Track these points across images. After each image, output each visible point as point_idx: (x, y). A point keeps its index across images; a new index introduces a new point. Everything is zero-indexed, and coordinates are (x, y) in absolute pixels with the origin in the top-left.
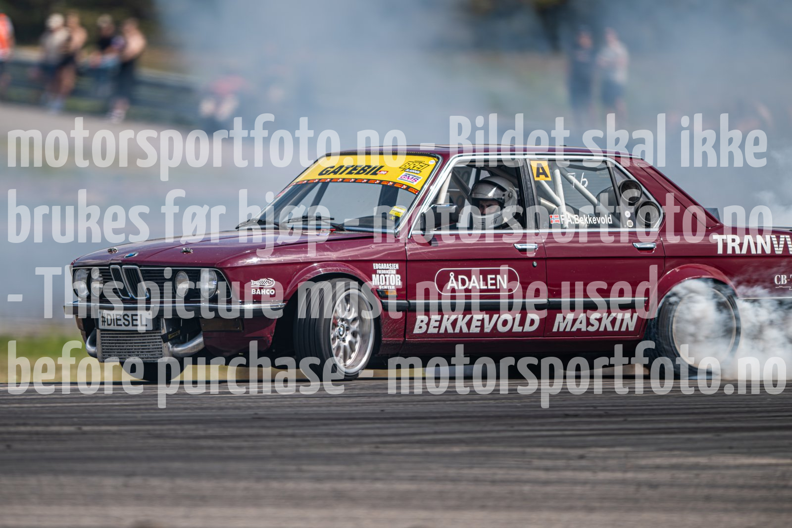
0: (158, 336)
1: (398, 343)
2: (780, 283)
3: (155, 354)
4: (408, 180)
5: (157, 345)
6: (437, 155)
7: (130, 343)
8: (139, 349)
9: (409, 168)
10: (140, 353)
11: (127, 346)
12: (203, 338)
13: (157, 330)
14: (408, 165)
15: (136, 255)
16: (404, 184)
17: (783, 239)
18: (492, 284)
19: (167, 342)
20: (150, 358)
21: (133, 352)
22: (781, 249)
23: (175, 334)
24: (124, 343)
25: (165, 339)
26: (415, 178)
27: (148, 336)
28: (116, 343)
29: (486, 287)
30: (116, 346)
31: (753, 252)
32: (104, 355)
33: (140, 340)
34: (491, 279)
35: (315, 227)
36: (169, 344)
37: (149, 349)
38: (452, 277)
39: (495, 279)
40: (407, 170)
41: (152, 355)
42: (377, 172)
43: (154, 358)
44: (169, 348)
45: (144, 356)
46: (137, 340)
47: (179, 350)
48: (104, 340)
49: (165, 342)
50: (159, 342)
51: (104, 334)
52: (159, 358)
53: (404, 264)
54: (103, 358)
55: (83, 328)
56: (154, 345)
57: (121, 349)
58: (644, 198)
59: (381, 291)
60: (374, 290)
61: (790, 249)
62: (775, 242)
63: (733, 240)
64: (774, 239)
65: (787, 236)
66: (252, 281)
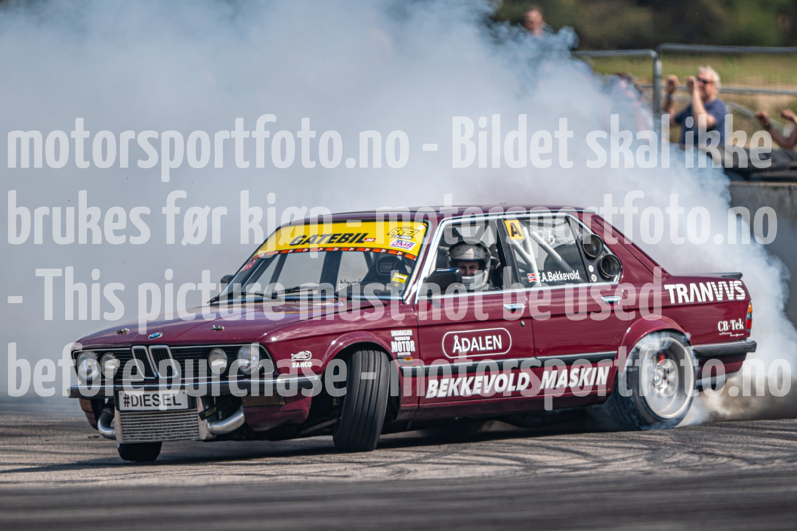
0: (193, 414)
1: (414, 408)
3: (190, 433)
4: (402, 246)
5: (192, 424)
7: (158, 423)
8: (169, 428)
9: (398, 235)
11: (154, 426)
12: (245, 414)
13: (193, 408)
15: (160, 336)
16: (398, 251)
17: (721, 286)
18: (490, 345)
19: (205, 419)
20: (184, 437)
21: (162, 432)
22: (721, 296)
23: (212, 411)
24: (150, 423)
25: (203, 416)
26: (408, 244)
27: (180, 415)
28: (139, 424)
29: (484, 349)
30: (140, 427)
32: (124, 437)
33: (171, 419)
34: (489, 340)
36: (206, 421)
37: (182, 427)
38: (457, 341)
39: (491, 340)
40: (397, 237)
41: (186, 433)
42: (363, 240)
43: (188, 436)
44: (207, 426)
45: (176, 435)
46: (166, 419)
47: (218, 427)
48: (125, 421)
49: (202, 420)
50: (195, 420)
51: (125, 415)
52: (195, 436)
53: (416, 330)
54: (124, 439)
55: (91, 410)
56: (188, 424)
57: (145, 430)
58: (604, 252)
59: (400, 358)
60: (394, 357)
61: (728, 295)
62: (715, 289)
63: (682, 290)
64: (714, 286)
65: (724, 282)
66: (292, 355)
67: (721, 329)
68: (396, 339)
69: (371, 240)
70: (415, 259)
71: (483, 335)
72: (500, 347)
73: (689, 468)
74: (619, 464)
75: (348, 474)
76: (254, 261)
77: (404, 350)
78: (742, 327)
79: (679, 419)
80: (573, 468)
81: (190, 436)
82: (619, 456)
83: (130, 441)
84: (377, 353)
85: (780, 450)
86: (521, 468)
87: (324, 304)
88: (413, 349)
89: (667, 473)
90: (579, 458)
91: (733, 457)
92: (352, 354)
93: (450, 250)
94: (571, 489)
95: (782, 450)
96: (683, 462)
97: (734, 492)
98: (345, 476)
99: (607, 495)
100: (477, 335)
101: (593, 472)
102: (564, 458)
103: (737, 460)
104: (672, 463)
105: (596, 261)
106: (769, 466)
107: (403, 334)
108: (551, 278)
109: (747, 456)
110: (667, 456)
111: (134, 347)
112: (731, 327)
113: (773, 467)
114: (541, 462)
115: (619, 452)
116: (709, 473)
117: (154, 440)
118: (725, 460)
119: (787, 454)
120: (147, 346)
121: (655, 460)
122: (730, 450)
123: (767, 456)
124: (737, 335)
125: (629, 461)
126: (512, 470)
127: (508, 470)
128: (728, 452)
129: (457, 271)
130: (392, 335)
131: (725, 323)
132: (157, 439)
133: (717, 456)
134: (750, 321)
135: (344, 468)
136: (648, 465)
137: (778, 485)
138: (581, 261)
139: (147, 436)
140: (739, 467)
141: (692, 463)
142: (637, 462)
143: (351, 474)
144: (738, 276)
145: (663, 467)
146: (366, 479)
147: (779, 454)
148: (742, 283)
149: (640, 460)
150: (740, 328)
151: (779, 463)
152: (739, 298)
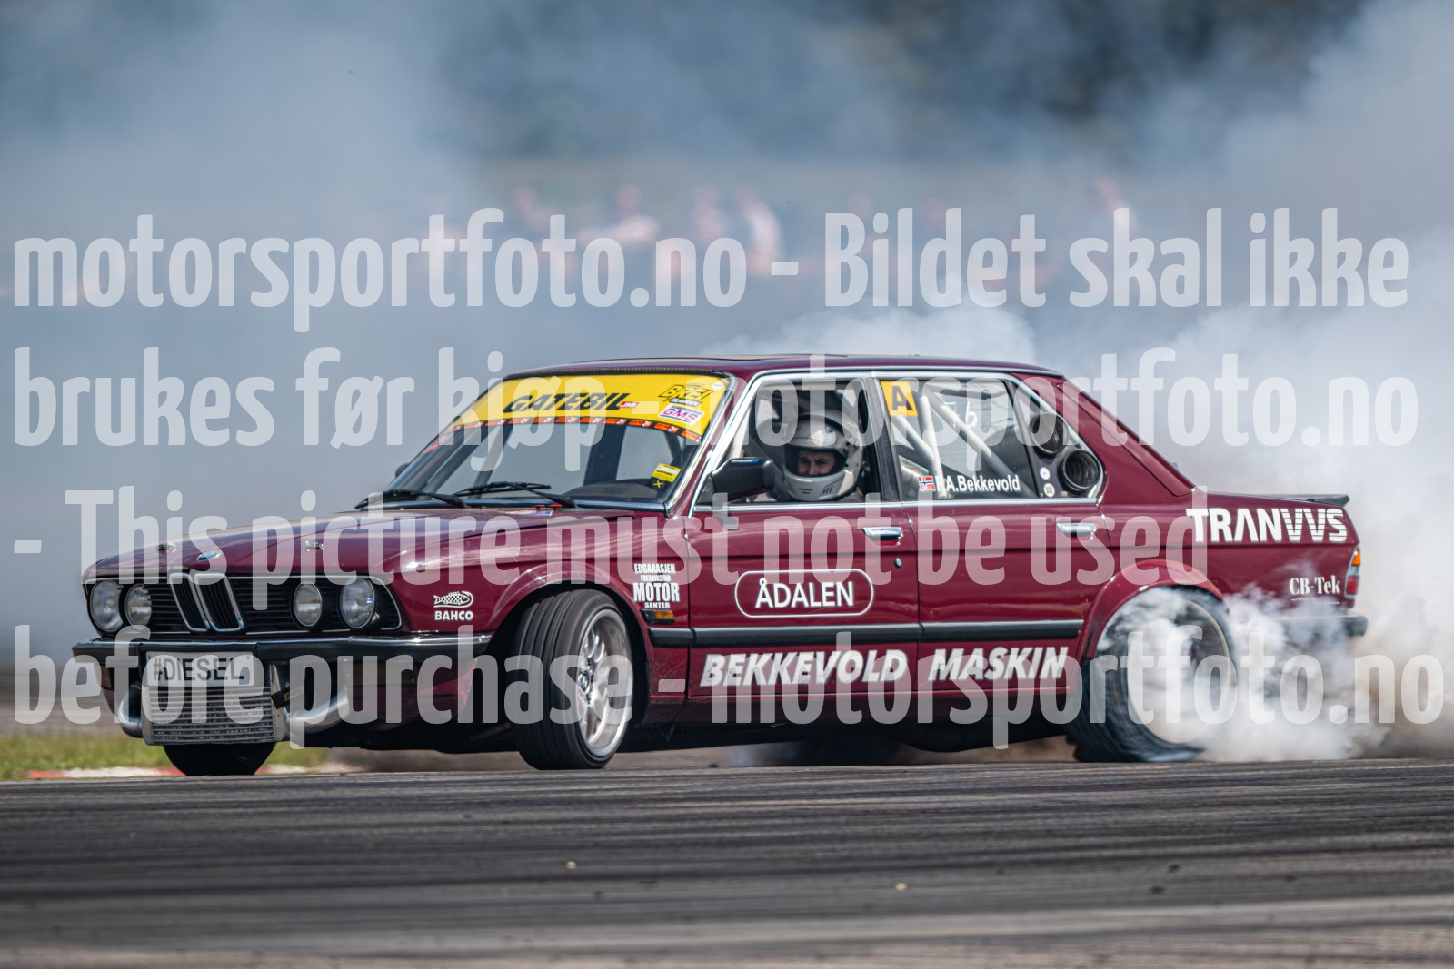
1: (675, 703)
2: (1298, 593)
3: (258, 729)
4: (679, 417)
6: (727, 374)
9: (677, 397)
14: (674, 392)
16: (671, 425)
17: (1301, 516)
18: (829, 599)
20: (249, 735)
22: (1299, 533)
26: (690, 413)
29: (818, 604)
31: (1254, 538)
34: (829, 589)
38: (763, 589)
39: (834, 589)
40: (674, 400)
41: (252, 730)
42: (618, 405)
43: (256, 735)
45: (237, 733)
53: (684, 564)
58: (1070, 444)
59: (648, 613)
60: (637, 610)
61: (1313, 533)
62: (1288, 521)
63: (1220, 518)
64: (1286, 516)
65: (1307, 510)
66: (435, 597)
67: (1295, 592)
68: (644, 578)
69: (631, 405)
70: (697, 441)
72: (850, 602)
77: (658, 599)
78: (1336, 589)
81: (259, 735)
88: (677, 599)
100: (804, 580)
105: (1055, 461)
107: (658, 571)
108: (963, 486)
112: (1316, 589)
129: (768, 462)
130: (637, 572)
131: (1304, 582)
134: (1354, 580)
138: (1027, 461)
144: (1341, 502)
148: (1344, 512)
150: (1333, 591)
152: (1333, 538)
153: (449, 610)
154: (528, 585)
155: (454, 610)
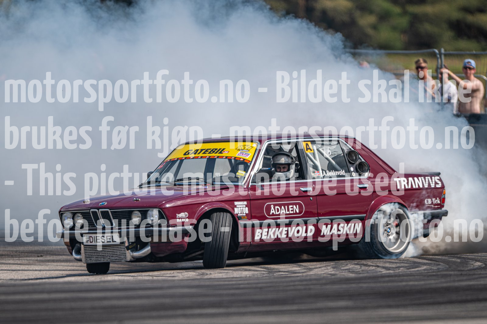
0: (123, 247)
1: (247, 245)
3: (121, 257)
4: (243, 156)
5: (122, 252)
7: (104, 252)
8: (110, 255)
10: (111, 257)
11: (102, 254)
12: (151, 247)
13: (122, 243)
15: (106, 204)
17: (427, 179)
18: (292, 211)
20: (118, 259)
21: (106, 257)
22: (427, 185)
23: (133, 245)
24: (100, 252)
25: (128, 248)
26: (246, 154)
27: (116, 248)
28: (94, 252)
29: (288, 212)
30: (95, 254)
31: (414, 187)
32: (86, 259)
33: (111, 250)
34: (291, 208)
35: (196, 183)
36: (130, 251)
37: (117, 254)
38: (272, 208)
39: (293, 208)
40: (241, 150)
41: (119, 258)
42: (222, 152)
43: (120, 259)
44: (130, 253)
45: (114, 259)
46: (109, 250)
47: (137, 254)
48: (87, 251)
49: (127, 250)
50: (124, 250)
51: (87, 247)
52: (124, 259)
53: (249, 201)
54: (86, 261)
55: (69, 245)
56: (120, 252)
57: (98, 256)
58: (359, 160)
59: (240, 217)
60: (236, 216)
61: (431, 185)
62: (424, 181)
63: (404, 181)
64: (423, 179)
65: (429, 177)
66: (177, 214)
67: (427, 203)
68: (237, 206)
69: (226, 152)
70: (250, 163)
71: (288, 205)
72: (298, 211)
73: (355, 272)
74: (318, 270)
75: (175, 276)
76: (164, 164)
77: (242, 213)
78: (439, 202)
79: (402, 253)
80: (294, 272)
81: (121, 259)
82: (318, 266)
83: (89, 262)
84: (225, 214)
85: (403, 263)
86: (266, 272)
87: (198, 187)
88: (247, 212)
89: (344, 275)
90: (297, 267)
91: (378, 266)
92: (211, 215)
93: (272, 158)
94: (292, 284)
95: (404, 262)
96: (352, 269)
97: (379, 285)
98: (173, 277)
99: (312, 287)
100: (284, 205)
101: (304, 274)
102: (289, 267)
103: (380, 268)
104: (346, 269)
105: (355, 165)
106: (397, 271)
107: (242, 204)
108: (328, 174)
109: (385, 266)
110: (343, 266)
111: (92, 210)
112: (433, 202)
113: (399, 272)
114: (277, 269)
115: (318, 264)
116: (365, 275)
117: (102, 261)
118: (374, 268)
119: (407, 265)
120: (98, 210)
121: (337, 268)
122: (376, 263)
123: (396, 266)
124: (436, 207)
125: (323, 269)
126: (261, 273)
127: (260, 273)
128: (375, 264)
129: (273, 169)
130: (235, 204)
131: (429, 200)
132: (103, 260)
133: (370, 266)
134: (444, 199)
135: (173, 272)
136: (333, 271)
137: (402, 281)
138: (346, 165)
139: (99, 259)
140: (382, 272)
141: (356, 270)
142: (328, 269)
143: (177, 275)
144: (438, 174)
145: (341, 272)
146: (184, 278)
147: (402, 265)
148: (440, 178)
149: (329, 268)
150: (438, 203)
151: (402, 270)
152: (438, 186)
153: (181, 218)
154: (204, 210)
155: (183, 218)
